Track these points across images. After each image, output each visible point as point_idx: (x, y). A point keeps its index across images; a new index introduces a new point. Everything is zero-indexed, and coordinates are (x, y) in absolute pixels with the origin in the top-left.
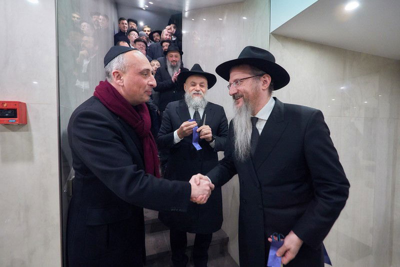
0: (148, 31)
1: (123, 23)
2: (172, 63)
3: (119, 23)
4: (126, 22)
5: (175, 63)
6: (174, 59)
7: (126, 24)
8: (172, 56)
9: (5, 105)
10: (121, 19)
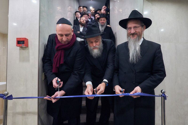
0: (93, 10)
1: (80, 9)
2: (102, 24)
3: (79, 9)
4: (82, 8)
5: (103, 24)
6: (103, 22)
7: (82, 9)
8: (102, 20)
9: (21, 39)
10: (80, 7)
